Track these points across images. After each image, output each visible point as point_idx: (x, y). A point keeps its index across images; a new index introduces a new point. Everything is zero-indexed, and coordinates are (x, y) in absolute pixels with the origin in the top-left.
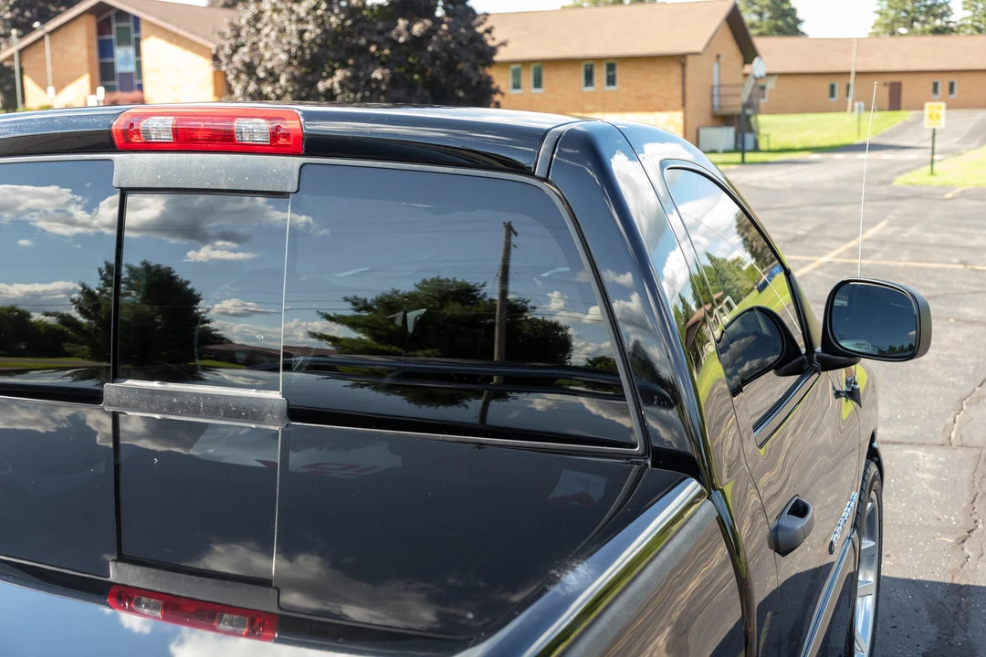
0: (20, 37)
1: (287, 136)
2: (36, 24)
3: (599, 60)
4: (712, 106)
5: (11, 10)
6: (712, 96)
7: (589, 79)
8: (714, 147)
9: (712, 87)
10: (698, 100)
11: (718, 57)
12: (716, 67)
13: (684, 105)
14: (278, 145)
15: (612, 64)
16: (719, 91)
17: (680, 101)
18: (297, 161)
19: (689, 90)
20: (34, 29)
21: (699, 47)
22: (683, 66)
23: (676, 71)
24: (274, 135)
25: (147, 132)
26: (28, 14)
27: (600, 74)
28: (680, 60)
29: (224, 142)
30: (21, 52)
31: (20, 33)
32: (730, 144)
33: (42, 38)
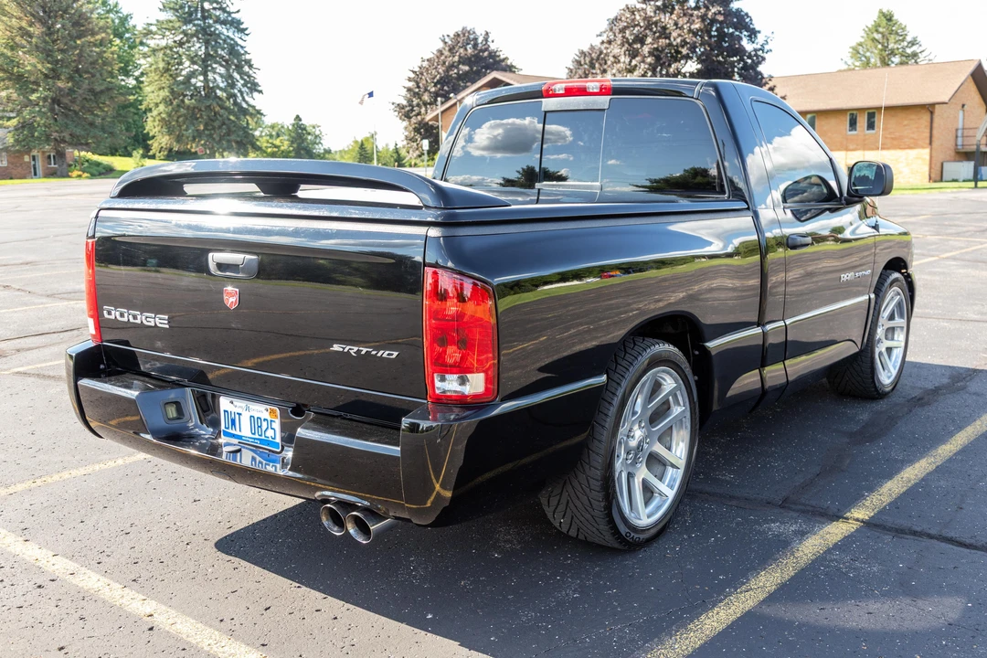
0: (442, 103)
1: (605, 88)
2: (452, 95)
3: (861, 110)
4: (956, 145)
5: (435, 86)
6: (957, 137)
7: (853, 124)
8: (955, 178)
9: (957, 130)
10: (944, 140)
11: (963, 106)
12: (961, 113)
13: (931, 143)
14: (604, 91)
15: (872, 114)
16: (963, 134)
17: (928, 141)
18: (609, 97)
19: (935, 132)
20: (451, 98)
21: (946, 99)
22: (932, 113)
23: (926, 117)
24: (601, 89)
25: (555, 89)
26: (446, 88)
27: (862, 121)
28: (929, 108)
29: (582, 92)
30: (442, 112)
31: (443, 100)
32: (971, 175)
33: (455, 104)
